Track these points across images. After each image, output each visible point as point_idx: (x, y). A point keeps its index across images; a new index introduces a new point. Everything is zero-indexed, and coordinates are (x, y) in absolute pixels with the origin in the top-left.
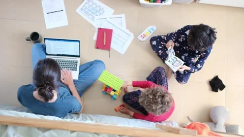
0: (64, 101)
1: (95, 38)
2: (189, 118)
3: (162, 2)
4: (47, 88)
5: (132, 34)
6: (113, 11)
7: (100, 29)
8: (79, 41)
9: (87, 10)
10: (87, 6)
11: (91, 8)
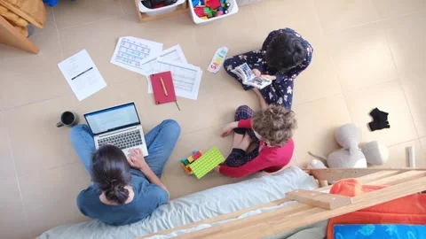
0: (145, 195)
1: (150, 90)
2: (310, 154)
3: (224, 13)
4: (116, 188)
5: (198, 69)
6: (161, 45)
7: (153, 77)
8: (133, 103)
9: (125, 56)
10: (123, 50)
11: (130, 52)
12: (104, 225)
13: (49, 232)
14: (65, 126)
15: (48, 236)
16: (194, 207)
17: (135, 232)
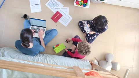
2: (95, 58)
5: (71, 17)
6: (63, 5)
8: (46, 21)
9: (51, 4)
10: (51, 2)
11: (53, 4)
12: (21, 52)
13: (5, 48)
14: (24, 19)
15: (4, 49)
16: (50, 58)
17: (29, 59)
